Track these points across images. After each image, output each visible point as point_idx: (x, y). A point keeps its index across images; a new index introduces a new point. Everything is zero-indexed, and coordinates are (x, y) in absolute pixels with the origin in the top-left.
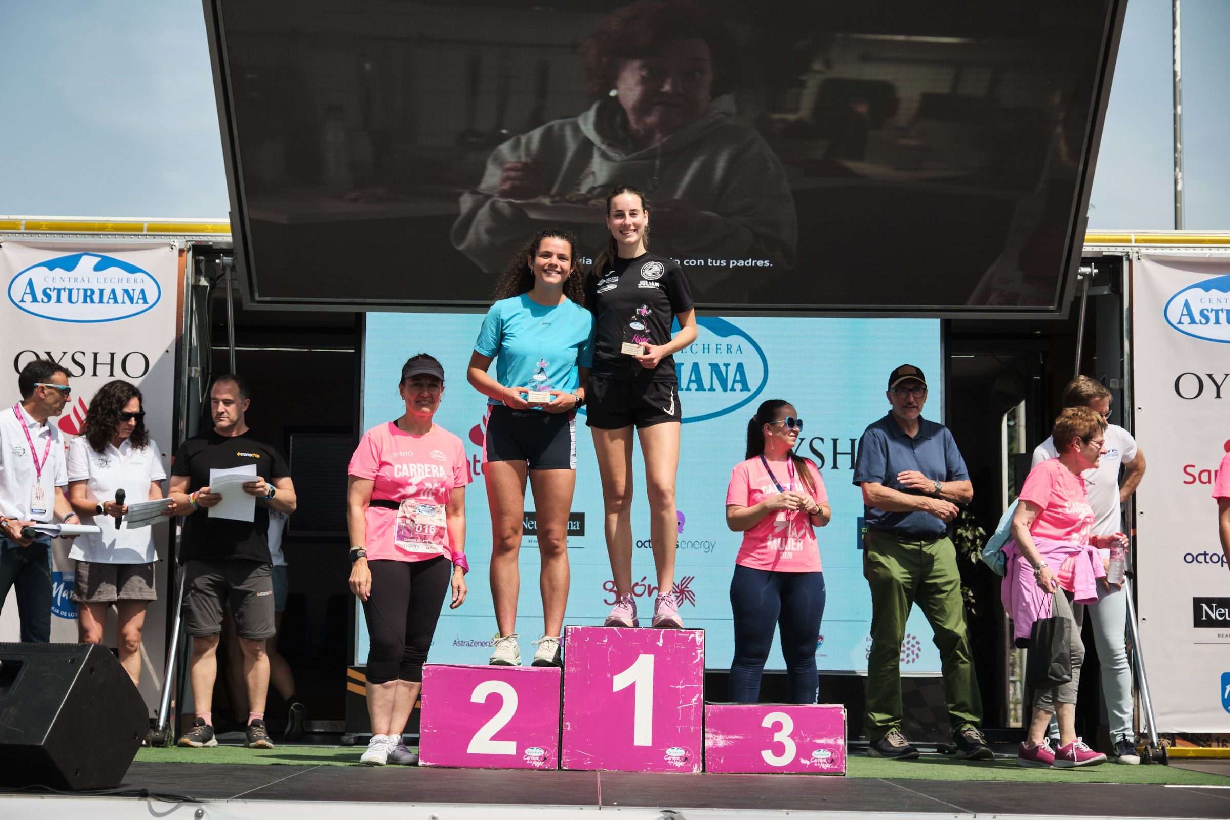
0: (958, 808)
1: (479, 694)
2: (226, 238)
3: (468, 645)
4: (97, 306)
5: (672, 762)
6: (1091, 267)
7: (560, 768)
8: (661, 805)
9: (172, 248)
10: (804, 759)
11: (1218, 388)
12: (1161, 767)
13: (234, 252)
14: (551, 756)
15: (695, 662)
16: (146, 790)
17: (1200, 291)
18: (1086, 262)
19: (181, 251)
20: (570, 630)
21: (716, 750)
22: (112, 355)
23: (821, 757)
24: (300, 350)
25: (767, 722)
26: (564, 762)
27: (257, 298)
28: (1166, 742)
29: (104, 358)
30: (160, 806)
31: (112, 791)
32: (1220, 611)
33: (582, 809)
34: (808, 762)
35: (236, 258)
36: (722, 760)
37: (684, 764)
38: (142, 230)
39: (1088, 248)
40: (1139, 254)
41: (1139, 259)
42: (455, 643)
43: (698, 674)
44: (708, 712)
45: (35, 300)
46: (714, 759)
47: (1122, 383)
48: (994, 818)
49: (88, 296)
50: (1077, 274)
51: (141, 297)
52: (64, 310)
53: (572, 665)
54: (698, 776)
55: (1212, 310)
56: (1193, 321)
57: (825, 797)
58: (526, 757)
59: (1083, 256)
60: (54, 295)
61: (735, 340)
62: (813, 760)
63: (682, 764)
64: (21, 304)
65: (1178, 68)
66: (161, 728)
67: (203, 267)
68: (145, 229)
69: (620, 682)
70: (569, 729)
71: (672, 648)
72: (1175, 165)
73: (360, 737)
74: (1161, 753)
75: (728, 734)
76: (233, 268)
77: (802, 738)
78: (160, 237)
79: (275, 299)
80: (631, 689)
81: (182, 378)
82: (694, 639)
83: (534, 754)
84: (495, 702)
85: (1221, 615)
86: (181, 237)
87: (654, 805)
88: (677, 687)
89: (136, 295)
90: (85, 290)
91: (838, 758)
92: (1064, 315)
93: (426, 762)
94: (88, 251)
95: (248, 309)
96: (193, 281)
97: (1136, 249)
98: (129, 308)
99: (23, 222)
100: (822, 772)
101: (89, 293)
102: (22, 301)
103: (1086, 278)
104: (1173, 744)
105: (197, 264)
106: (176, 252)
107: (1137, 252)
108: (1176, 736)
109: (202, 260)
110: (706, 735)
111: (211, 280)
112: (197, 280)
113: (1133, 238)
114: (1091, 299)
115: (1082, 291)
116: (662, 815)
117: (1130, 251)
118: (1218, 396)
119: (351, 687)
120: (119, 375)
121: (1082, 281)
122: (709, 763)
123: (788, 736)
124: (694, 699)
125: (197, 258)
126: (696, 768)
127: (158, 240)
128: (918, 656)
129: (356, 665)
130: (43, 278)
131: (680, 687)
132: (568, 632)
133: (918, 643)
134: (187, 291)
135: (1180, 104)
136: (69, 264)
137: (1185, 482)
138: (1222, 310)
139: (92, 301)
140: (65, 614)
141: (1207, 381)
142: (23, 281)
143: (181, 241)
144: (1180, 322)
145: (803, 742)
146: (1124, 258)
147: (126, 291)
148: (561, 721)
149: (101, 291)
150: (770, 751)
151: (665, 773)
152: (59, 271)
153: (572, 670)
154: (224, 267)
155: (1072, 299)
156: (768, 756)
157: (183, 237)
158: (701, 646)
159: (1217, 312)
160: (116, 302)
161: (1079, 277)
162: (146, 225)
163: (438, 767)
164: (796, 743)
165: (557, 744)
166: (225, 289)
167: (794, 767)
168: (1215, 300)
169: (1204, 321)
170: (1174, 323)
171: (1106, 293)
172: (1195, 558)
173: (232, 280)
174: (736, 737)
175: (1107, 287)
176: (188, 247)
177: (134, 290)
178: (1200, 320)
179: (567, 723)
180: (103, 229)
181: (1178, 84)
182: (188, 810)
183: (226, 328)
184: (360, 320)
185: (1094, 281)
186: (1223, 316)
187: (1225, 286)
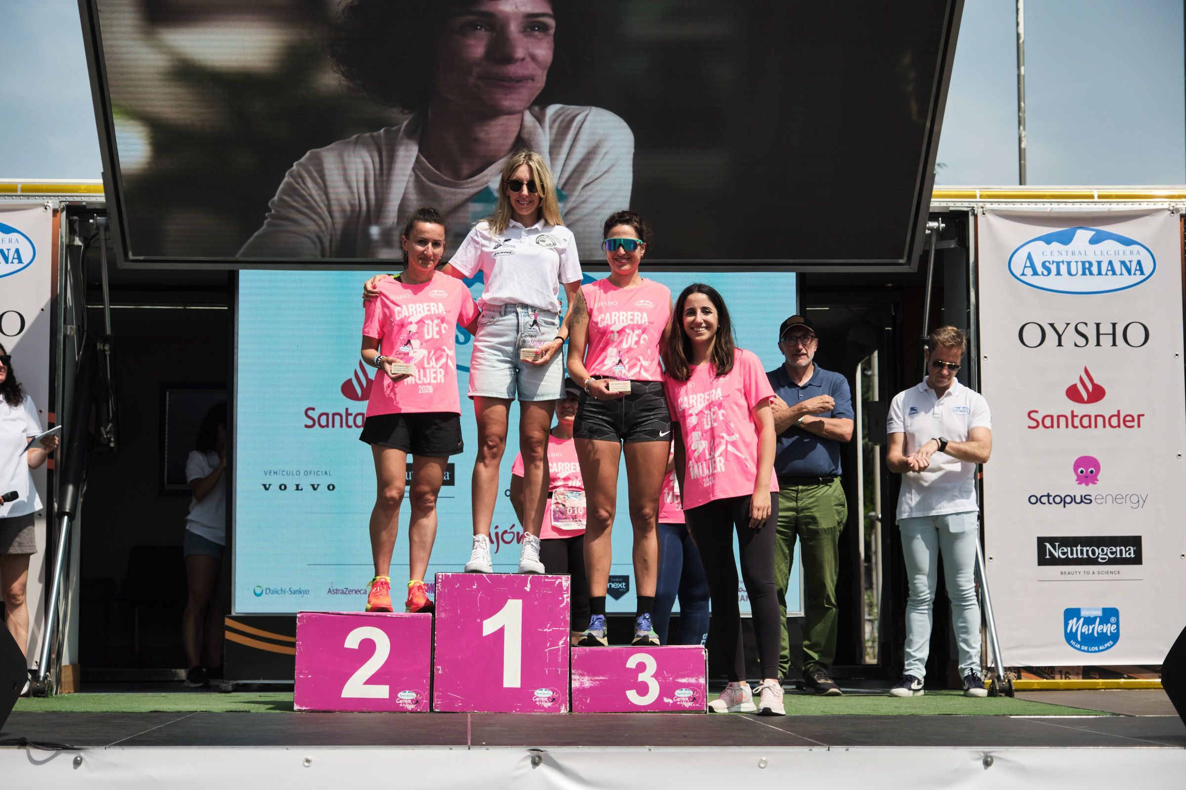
0: (813, 741)
1: (353, 641)
2: (99, 198)
3: (343, 593)
5: (541, 703)
6: (938, 221)
7: (432, 710)
8: (528, 744)
9: (46, 209)
10: (667, 698)
11: (1060, 336)
12: (1008, 699)
13: (108, 211)
14: (423, 699)
15: (561, 606)
16: (25, 739)
17: (1041, 244)
18: (934, 216)
20: (440, 577)
21: (582, 690)
23: (683, 695)
24: (175, 307)
25: (631, 663)
26: (435, 704)
27: (131, 257)
28: (1012, 675)
30: (39, 754)
32: (1062, 550)
33: (451, 749)
34: (671, 701)
35: (110, 218)
36: (588, 701)
37: (552, 705)
39: (936, 204)
40: (984, 209)
41: (984, 214)
42: (330, 591)
43: (564, 618)
44: (574, 655)
46: (580, 700)
47: (968, 334)
48: (847, 750)
50: (925, 228)
51: (16, 256)
53: (442, 611)
54: (565, 716)
55: (1053, 262)
56: (1035, 273)
57: (686, 733)
58: (398, 701)
59: (931, 210)
62: (676, 699)
63: (550, 704)
65: (1021, 30)
66: (41, 679)
67: (77, 226)
68: (19, 189)
69: (489, 627)
70: (440, 672)
71: (539, 593)
72: (1020, 123)
73: (238, 684)
74: (1008, 685)
75: (594, 675)
76: (107, 228)
77: (664, 678)
78: (34, 198)
79: (148, 257)
80: (501, 632)
81: (58, 336)
82: (561, 584)
83: (406, 697)
84: (368, 647)
85: (1063, 554)
86: (55, 198)
87: (522, 745)
88: (545, 630)
89: (11, 255)
91: (699, 697)
92: (913, 268)
93: (301, 706)
95: (124, 267)
96: (68, 241)
97: (981, 204)
98: (5, 268)
100: (684, 710)
103: (934, 233)
104: (1019, 678)
105: (71, 224)
106: (50, 212)
107: (982, 207)
108: (1021, 669)
109: (76, 220)
110: (573, 677)
111: (85, 240)
112: (71, 240)
113: (978, 193)
114: (936, 251)
115: (930, 245)
116: (529, 753)
117: (975, 206)
118: (1060, 344)
119: (229, 636)
121: (930, 235)
122: (575, 703)
123: (652, 676)
124: (561, 642)
125: (71, 218)
126: (564, 707)
127: (32, 201)
129: (233, 614)
131: (547, 630)
132: (439, 578)
134: (61, 249)
135: (1024, 65)
137: (1029, 427)
138: (1063, 262)
141: (1049, 330)
143: (55, 201)
144: (1023, 274)
145: (666, 682)
146: (970, 213)
147: (1, 251)
148: (432, 665)
150: (634, 691)
151: (534, 713)
153: (443, 615)
154: (98, 227)
155: (921, 253)
156: (632, 696)
157: (57, 198)
158: (567, 590)
159: (1058, 263)
161: (927, 232)
162: (19, 186)
163: (313, 711)
164: (659, 682)
165: (428, 687)
166: (99, 248)
167: (658, 705)
168: (1056, 253)
169: (1046, 273)
170: (1018, 276)
171: (953, 246)
172: (1039, 500)
173: (106, 239)
174: (602, 678)
175: (954, 241)
176: (62, 207)
177: (8, 250)
178: (1042, 272)
179: (438, 667)
181: (1021, 46)
182: (67, 757)
183: (100, 287)
184: (233, 278)
185: (941, 235)
186: (1064, 268)
187: (1066, 239)
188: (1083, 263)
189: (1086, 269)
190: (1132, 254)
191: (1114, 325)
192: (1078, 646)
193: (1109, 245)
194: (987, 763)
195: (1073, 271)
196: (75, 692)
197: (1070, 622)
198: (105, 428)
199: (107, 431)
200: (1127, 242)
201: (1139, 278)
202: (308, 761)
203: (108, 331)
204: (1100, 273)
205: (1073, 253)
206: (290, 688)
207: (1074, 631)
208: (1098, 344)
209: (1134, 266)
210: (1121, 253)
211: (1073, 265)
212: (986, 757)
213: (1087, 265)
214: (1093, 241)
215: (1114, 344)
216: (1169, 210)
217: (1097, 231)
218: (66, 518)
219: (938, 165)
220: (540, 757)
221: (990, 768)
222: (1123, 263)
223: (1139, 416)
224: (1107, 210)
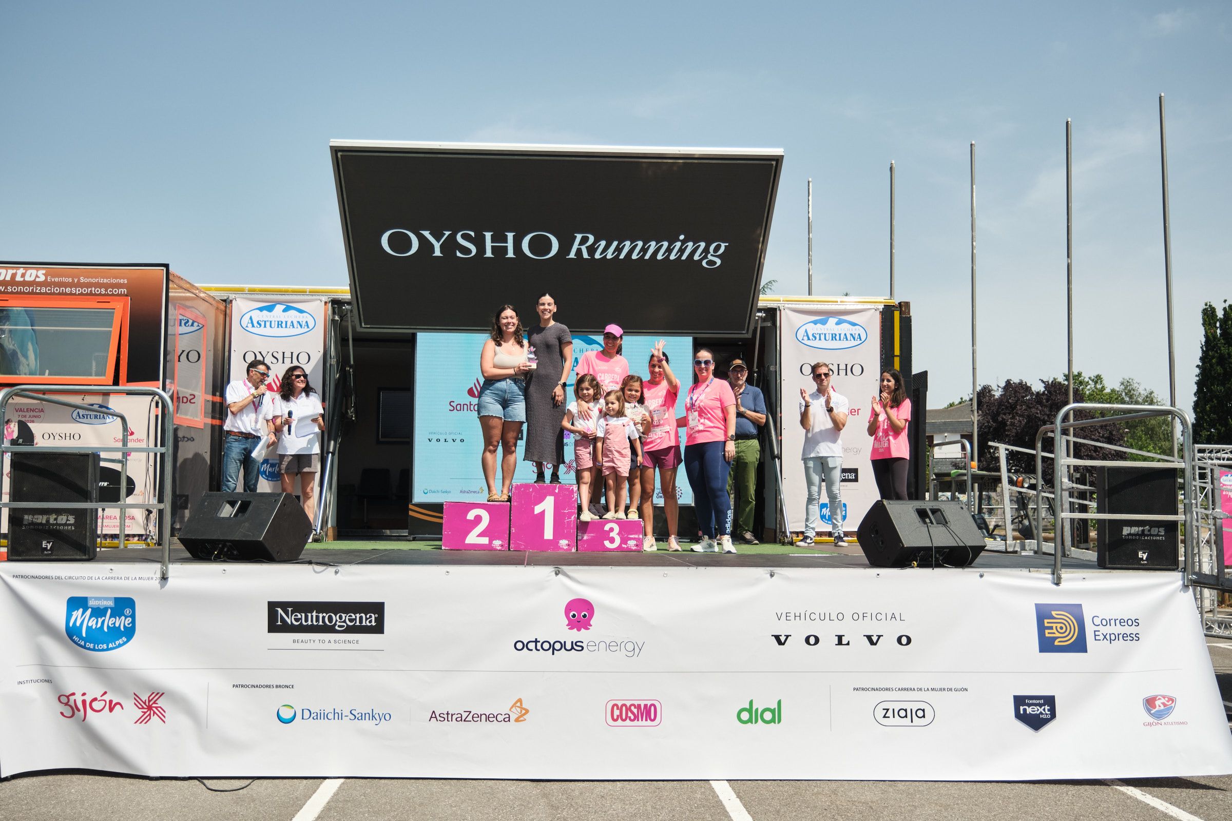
0: (690, 564)
1: (471, 516)
2: (348, 296)
3: (468, 493)
4: (284, 329)
5: (562, 547)
6: (762, 313)
7: (509, 550)
8: (554, 565)
9: (321, 301)
12: (791, 546)
13: (352, 303)
14: (505, 544)
16: (311, 561)
17: (812, 325)
18: (760, 310)
19: (326, 303)
21: (583, 541)
22: (292, 353)
23: (632, 543)
25: (607, 528)
26: (511, 547)
27: (363, 325)
28: (794, 535)
29: (288, 355)
30: (319, 568)
31: (295, 562)
33: (516, 567)
34: (625, 546)
35: (353, 306)
36: (585, 546)
38: (306, 292)
39: (761, 304)
40: (784, 307)
41: (784, 309)
42: (461, 492)
43: (574, 505)
45: (253, 326)
46: (581, 545)
47: (776, 368)
48: (705, 569)
49: (280, 324)
50: (756, 316)
51: (306, 325)
52: (267, 331)
53: (515, 502)
54: (574, 553)
55: (818, 334)
56: (809, 339)
57: (630, 561)
58: (493, 545)
59: (758, 308)
60: (263, 324)
61: (595, 346)
62: (628, 545)
63: (567, 547)
64: (246, 328)
65: (810, 216)
66: (318, 534)
67: (336, 310)
68: (308, 292)
69: (538, 509)
70: (513, 531)
71: (562, 493)
73: (415, 537)
74: (791, 540)
75: (588, 533)
76: (351, 311)
77: (622, 535)
79: (372, 326)
80: (543, 512)
81: (327, 365)
82: (573, 489)
83: (497, 543)
84: (478, 519)
87: (551, 565)
88: (564, 511)
89: (304, 324)
90: (278, 322)
91: (639, 544)
92: (749, 336)
93: (446, 548)
94: (280, 303)
95: (360, 331)
96: (332, 317)
97: (783, 305)
98: (300, 330)
99: (247, 288)
100: (632, 551)
101: (280, 323)
102: (247, 327)
103: (760, 318)
104: (798, 537)
105: (333, 309)
106: (323, 303)
109: (336, 307)
110: (578, 534)
111: (341, 317)
112: (334, 317)
113: (782, 300)
114: (761, 327)
115: (758, 324)
116: (553, 569)
117: (780, 306)
119: (411, 513)
120: (295, 363)
121: (758, 320)
123: (616, 534)
124: (573, 517)
125: (333, 306)
126: (573, 549)
127: (314, 297)
128: (681, 496)
129: (413, 502)
130: (258, 316)
131: (566, 512)
133: (681, 490)
134: (329, 321)
136: (270, 309)
138: (822, 334)
139: (282, 327)
140: (270, 479)
142: (247, 316)
143: (325, 298)
144: (803, 340)
146: (778, 309)
147: (298, 322)
148: (510, 528)
149: (286, 322)
150: (608, 541)
151: (559, 551)
152: (265, 312)
153: (515, 504)
154: (347, 310)
155: (753, 328)
156: (607, 543)
157: (326, 296)
158: (576, 492)
159: (820, 334)
160: (293, 327)
161: (757, 318)
163: (451, 550)
164: (620, 537)
165: (508, 538)
166: (347, 321)
167: (619, 548)
168: (819, 329)
169: (814, 339)
170: (801, 340)
171: (769, 325)
173: (351, 317)
174: (592, 535)
175: (769, 323)
176: (329, 301)
177: (302, 322)
178: (812, 339)
179: (512, 529)
180: (287, 291)
182: (331, 570)
183: (348, 340)
184: (414, 336)
185: (764, 320)
186: (822, 337)
187: (824, 322)
188: (832, 334)
189: (834, 337)
190: (856, 330)
191: (846, 365)
192: (827, 522)
193: (845, 326)
194: (772, 576)
195: (827, 339)
196: (334, 540)
197: (823, 510)
198: (350, 410)
199: (351, 412)
200: (854, 324)
201: (859, 342)
202: (448, 572)
203: (352, 362)
204: (840, 340)
205: (827, 329)
206: (440, 540)
207: (825, 514)
208: (838, 374)
209: (856, 336)
210: (851, 330)
211: (827, 335)
212: (771, 572)
213: (834, 335)
214: (837, 324)
215: (846, 374)
216: (874, 309)
217: (840, 319)
218: (330, 454)
219: (773, 281)
220: (559, 571)
221: (773, 578)
222: (851, 335)
223: (858, 410)
224: (844, 308)
